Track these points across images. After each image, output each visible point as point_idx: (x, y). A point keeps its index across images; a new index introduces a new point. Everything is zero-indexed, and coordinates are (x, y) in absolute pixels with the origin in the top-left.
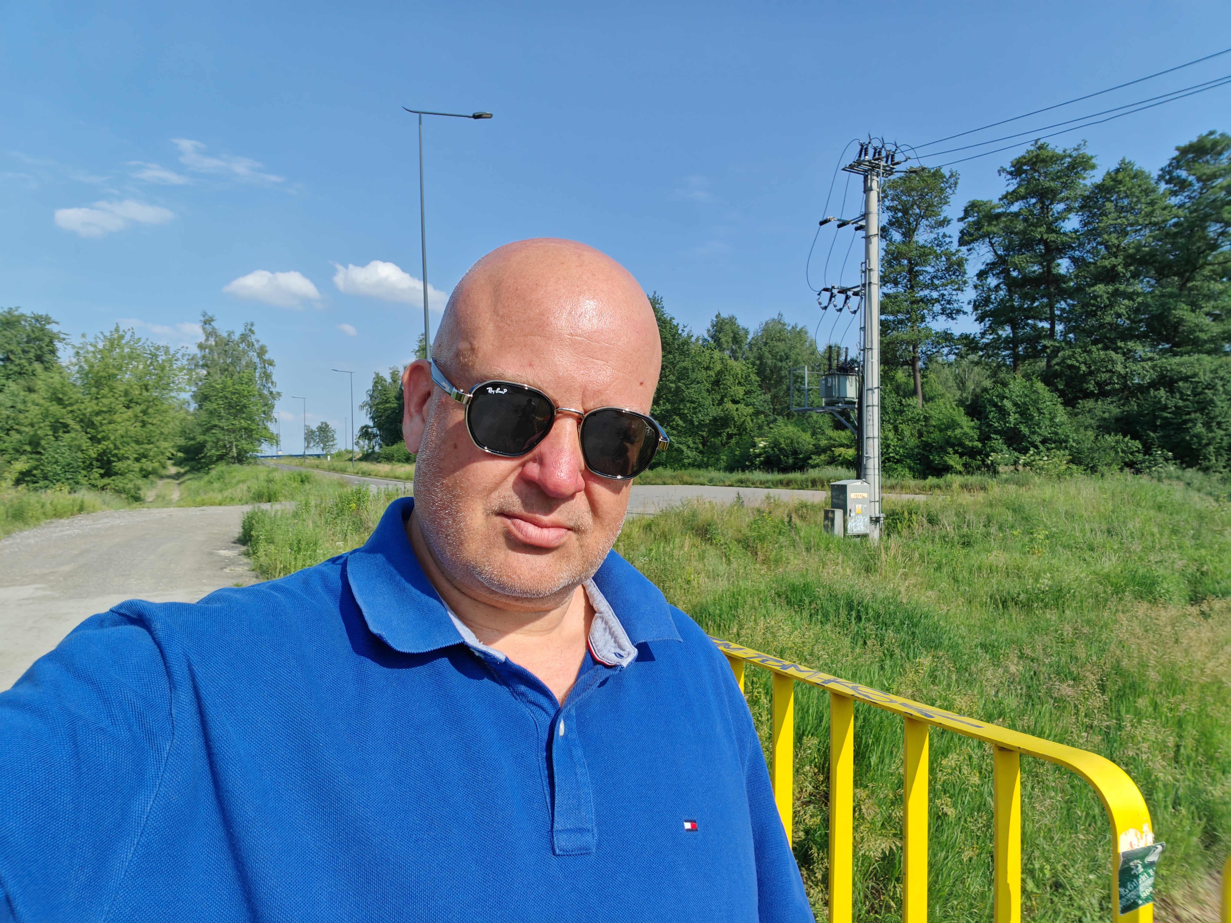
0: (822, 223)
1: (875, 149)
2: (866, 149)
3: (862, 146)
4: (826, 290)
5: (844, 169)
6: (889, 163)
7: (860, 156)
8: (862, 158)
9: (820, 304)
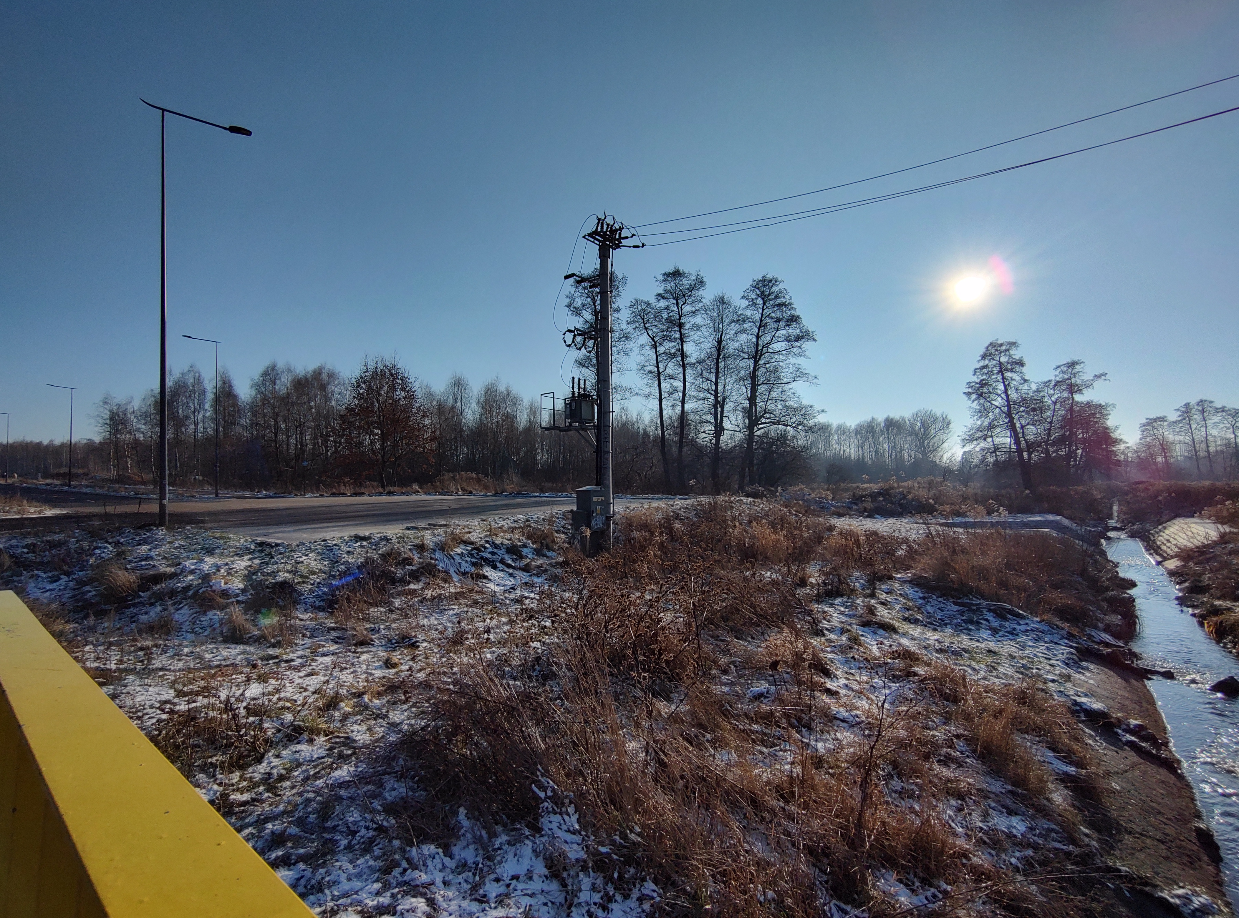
0: (567, 277)
1: (608, 225)
2: (602, 224)
3: (599, 220)
4: (569, 331)
5: (584, 237)
6: (617, 237)
7: (597, 229)
8: (599, 230)
9: (565, 342)
